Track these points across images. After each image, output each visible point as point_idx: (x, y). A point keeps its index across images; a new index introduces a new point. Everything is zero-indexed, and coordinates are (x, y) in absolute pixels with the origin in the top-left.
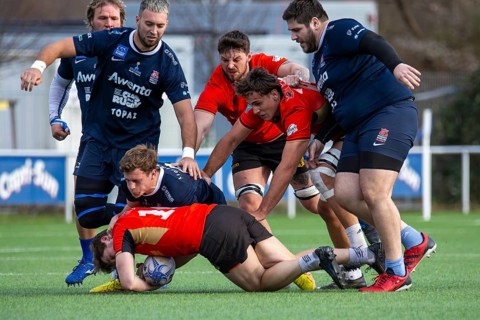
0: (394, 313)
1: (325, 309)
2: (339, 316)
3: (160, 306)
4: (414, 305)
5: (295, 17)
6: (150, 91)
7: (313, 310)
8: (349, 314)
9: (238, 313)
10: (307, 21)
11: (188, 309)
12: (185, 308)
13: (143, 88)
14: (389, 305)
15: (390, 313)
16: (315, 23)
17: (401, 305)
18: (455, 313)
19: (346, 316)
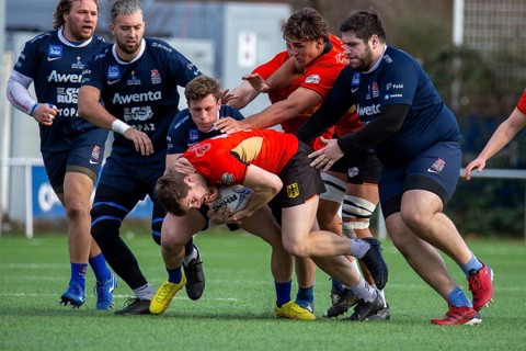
0: (301, 346)
1: (225, 340)
2: (240, 348)
3: (41, 331)
4: (322, 338)
5: (356, 30)
6: (159, 93)
7: (212, 341)
8: (251, 345)
9: (128, 341)
10: (366, 38)
11: (73, 336)
12: (70, 335)
13: (150, 93)
14: (296, 338)
15: (296, 346)
16: (374, 41)
17: (308, 337)
18: (367, 348)
19: (248, 347)
